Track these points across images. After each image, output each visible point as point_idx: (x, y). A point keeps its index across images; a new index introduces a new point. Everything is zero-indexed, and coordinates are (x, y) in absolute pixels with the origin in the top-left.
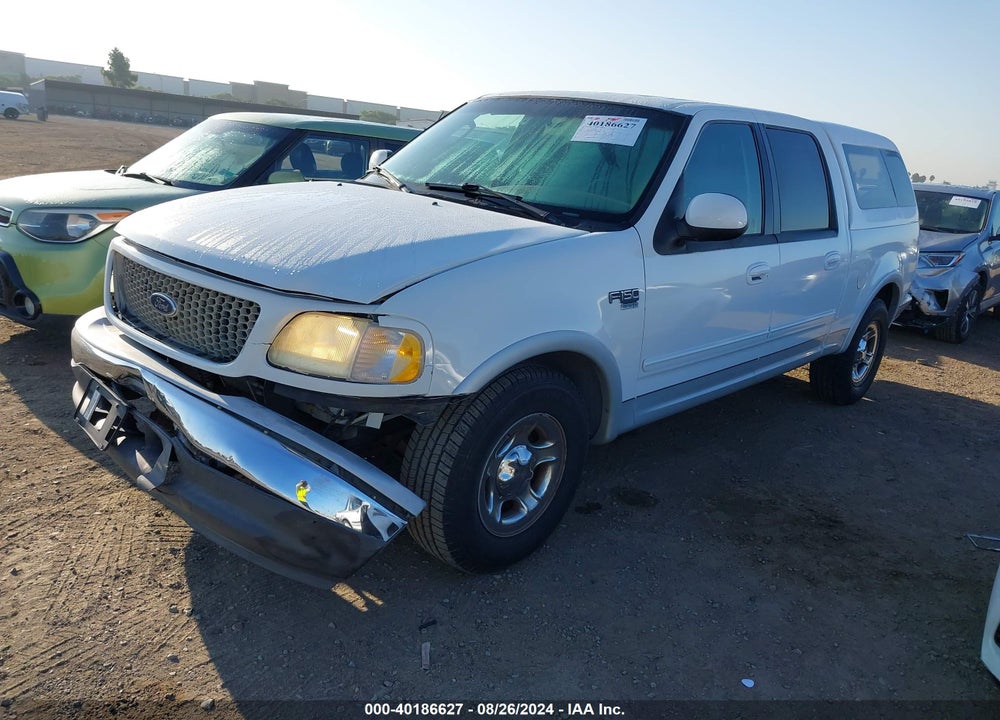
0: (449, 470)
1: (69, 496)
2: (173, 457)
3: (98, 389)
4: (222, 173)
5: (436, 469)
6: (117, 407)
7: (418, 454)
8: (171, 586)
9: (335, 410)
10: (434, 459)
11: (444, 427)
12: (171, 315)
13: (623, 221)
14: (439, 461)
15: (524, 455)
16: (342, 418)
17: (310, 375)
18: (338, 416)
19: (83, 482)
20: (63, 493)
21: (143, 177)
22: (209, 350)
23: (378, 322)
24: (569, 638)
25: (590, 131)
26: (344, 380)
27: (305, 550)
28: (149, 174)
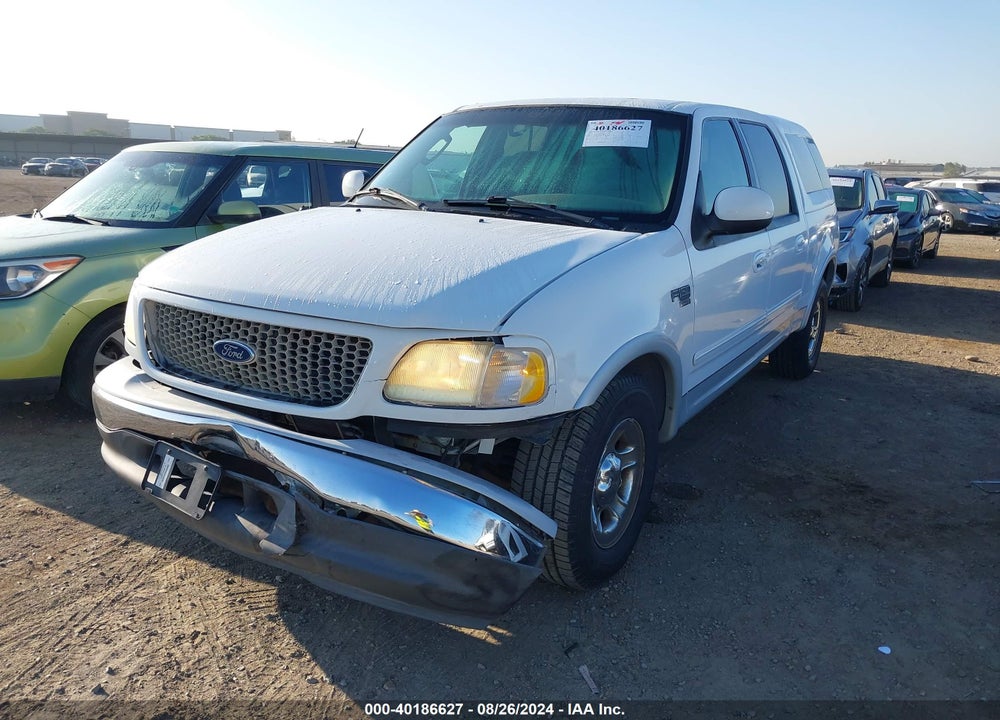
0: (570, 487)
1: (118, 578)
2: (300, 515)
3: (169, 453)
4: (165, 207)
5: (556, 488)
6: (206, 469)
7: (530, 475)
8: (293, 655)
9: (444, 441)
10: (552, 478)
11: (555, 444)
12: (247, 362)
13: (663, 221)
14: (558, 479)
15: (615, 462)
16: (452, 449)
17: (435, 407)
18: (448, 447)
19: (123, 560)
20: (110, 574)
21: (71, 219)
22: (302, 394)
23: (502, 343)
24: (706, 637)
25: (597, 135)
26: (473, 408)
27: (468, 591)
28: (78, 215)
